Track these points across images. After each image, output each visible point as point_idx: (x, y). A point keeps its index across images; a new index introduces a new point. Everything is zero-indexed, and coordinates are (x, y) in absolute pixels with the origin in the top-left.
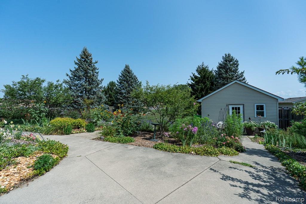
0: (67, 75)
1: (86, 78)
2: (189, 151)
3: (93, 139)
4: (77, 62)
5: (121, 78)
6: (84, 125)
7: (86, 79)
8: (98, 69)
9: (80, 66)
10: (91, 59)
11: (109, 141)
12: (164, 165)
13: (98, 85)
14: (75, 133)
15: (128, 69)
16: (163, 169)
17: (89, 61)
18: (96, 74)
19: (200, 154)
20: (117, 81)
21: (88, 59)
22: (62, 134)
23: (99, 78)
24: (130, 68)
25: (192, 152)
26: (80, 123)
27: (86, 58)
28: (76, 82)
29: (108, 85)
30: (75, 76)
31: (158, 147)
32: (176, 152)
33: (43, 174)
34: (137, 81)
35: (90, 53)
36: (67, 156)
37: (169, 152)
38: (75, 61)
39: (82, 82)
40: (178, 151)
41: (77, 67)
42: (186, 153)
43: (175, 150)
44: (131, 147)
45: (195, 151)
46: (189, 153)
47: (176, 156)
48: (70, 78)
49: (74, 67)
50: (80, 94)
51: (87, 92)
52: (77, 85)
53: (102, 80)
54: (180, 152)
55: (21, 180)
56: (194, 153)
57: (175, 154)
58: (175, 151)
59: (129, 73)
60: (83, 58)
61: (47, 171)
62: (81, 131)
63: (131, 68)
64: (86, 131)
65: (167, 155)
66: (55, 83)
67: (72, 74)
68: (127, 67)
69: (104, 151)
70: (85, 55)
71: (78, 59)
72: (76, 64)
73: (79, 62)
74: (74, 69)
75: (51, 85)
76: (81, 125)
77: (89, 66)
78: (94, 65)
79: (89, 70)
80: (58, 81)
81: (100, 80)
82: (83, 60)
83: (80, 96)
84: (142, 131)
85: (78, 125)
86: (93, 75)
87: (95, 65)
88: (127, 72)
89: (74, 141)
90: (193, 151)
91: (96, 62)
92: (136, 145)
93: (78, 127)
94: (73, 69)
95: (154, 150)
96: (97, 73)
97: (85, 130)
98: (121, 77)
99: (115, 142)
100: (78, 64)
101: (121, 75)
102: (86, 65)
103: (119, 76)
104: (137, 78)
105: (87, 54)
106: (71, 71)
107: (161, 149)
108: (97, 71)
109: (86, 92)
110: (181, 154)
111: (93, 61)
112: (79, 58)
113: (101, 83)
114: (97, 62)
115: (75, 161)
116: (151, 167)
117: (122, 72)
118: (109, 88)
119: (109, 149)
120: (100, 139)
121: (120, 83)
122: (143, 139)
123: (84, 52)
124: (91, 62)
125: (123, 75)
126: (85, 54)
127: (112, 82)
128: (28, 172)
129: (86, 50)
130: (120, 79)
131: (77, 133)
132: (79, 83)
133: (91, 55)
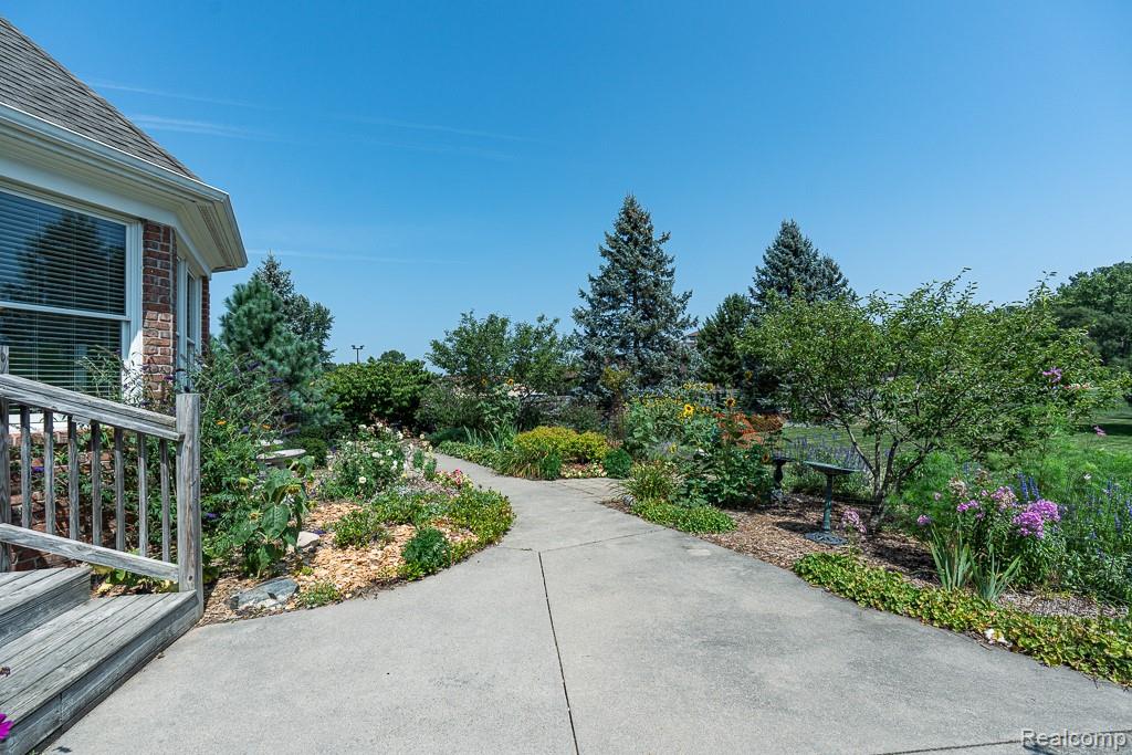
0: (583, 295)
1: (635, 296)
2: (968, 620)
3: (603, 503)
4: (607, 248)
5: (764, 277)
6: (601, 452)
7: (636, 298)
8: (671, 261)
9: (617, 261)
10: (650, 229)
11: (644, 517)
12: (782, 652)
13: (673, 315)
14: (571, 477)
15: (793, 238)
16: (759, 666)
17: (641, 238)
18: (665, 278)
19: (1040, 649)
20: (751, 290)
21: (640, 233)
22: (537, 477)
23: (677, 292)
24: (801, 231)
25: (990, 633)
26: (589, 446)
27: (633, 228)
28: (606, 313)
29: (720, 312)
30: (604, 295)
31: (809, 572)
32: (889, 609)
33: (417, 579)
34: (839, 283)
35: (644, 210)
36: (500, 542)
37: (854, 599)
38: (601, 248)
39: (624, 311)
40: (900, 607)
41: (606, 263)
42: (950, 628)
43: (883, 599)
44: (702, 548)
45: (1009, 629)
46: (967, 629)
47: (877, 628)
48: (590, 301)
49: (597, 265)
50: (618, 352)
51: (641, 345)
52: (609, 323)
53: (687, 296)
54: (911, 612)
55: (374, 581)
56: (1002, 639)
57: (880, 617)
58: (885, 603)
59: (796, 253)
60: (622, 231)
61: (428, 574)
62: (589, 471)
63: (804, 234)
64: (605, 473)
65: (833, 611)
66: (535, 326)
67: (594, 290)
68: (789, 231)
69: (604, 547)
70: (629, 222)
71: (610, 239)
72: (604, 254)
73: (612, 248)
74: (600, 273)
75: (525, 331)
76: (593, 453)
77: (644, 255)
78: (658, 250)
79: (643, 267)
80: (541, 319)
81: (680, 297)
82: (625, 238)
83: (618, 356)
84: (811, 492)
85: (583, 453)
86: (656, 285)
87: (662, 247)
88: (787, 251)
89: (548, 502)
90: (995, 625)
91: (665, 239)
92: (729, 547)
93: (582, 458)
94: (597, 274)
95: (792, 577)
96: (670, 274)
97: (601, 471)
98: (764, 274)
99: (659, 520)
100: (611, 253)
101: (762, 266)
102: (632, 252)
103: (758, 270)
104: (835, 270)
105: (634, 216)
106: (592, 280)
107: (820, 583)
108: (669, 267)
109: (636, 342)
110: (913, 624)
111: (656, 236)
112: (613, 232)
113: (684, 308)
114: (667, 238)
115: (506, 560)
116: (718, 643)
117: (768, 252)
118: (722, 321)
119: (623, 544)
120: (621, 505)
121: (761, 298)
122: (778, 524)
123: (626, 213)
124: (648, 240)
125: (774, 267)
126: (631, 217)
127: (736, 296)
128: (395, 564)
129: (632, 203)
130: (760, 284)
131: (578, 477)
132: (613, 315)
133: (648, 217)
